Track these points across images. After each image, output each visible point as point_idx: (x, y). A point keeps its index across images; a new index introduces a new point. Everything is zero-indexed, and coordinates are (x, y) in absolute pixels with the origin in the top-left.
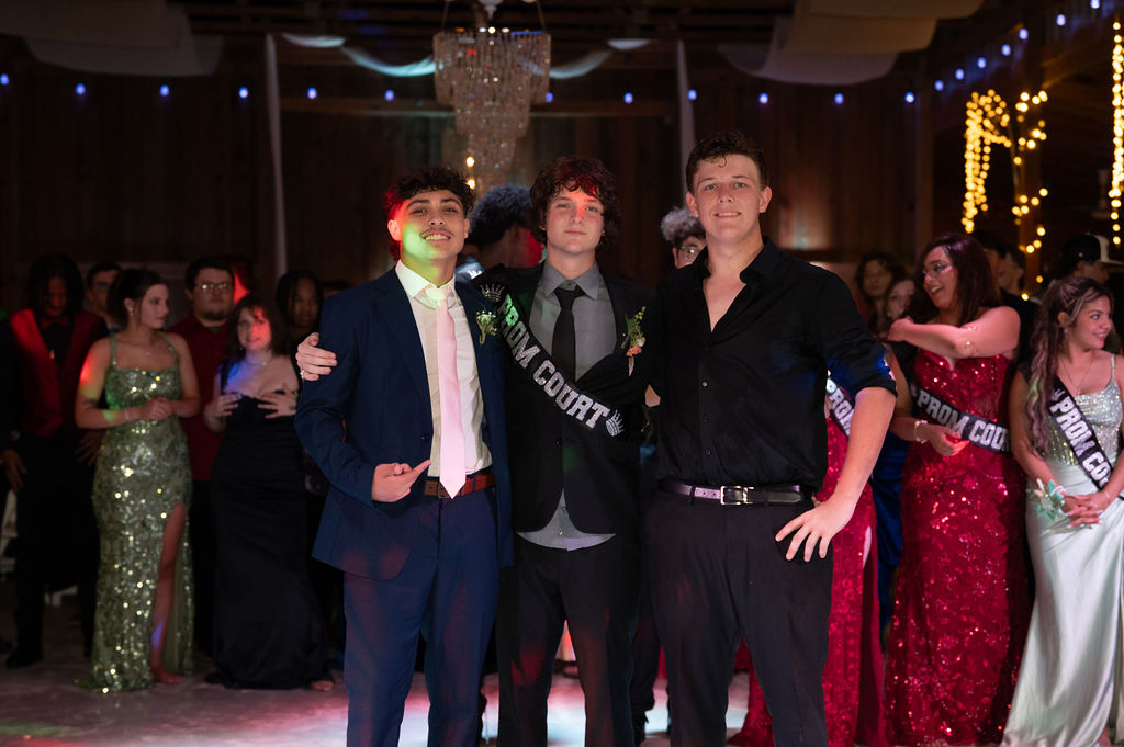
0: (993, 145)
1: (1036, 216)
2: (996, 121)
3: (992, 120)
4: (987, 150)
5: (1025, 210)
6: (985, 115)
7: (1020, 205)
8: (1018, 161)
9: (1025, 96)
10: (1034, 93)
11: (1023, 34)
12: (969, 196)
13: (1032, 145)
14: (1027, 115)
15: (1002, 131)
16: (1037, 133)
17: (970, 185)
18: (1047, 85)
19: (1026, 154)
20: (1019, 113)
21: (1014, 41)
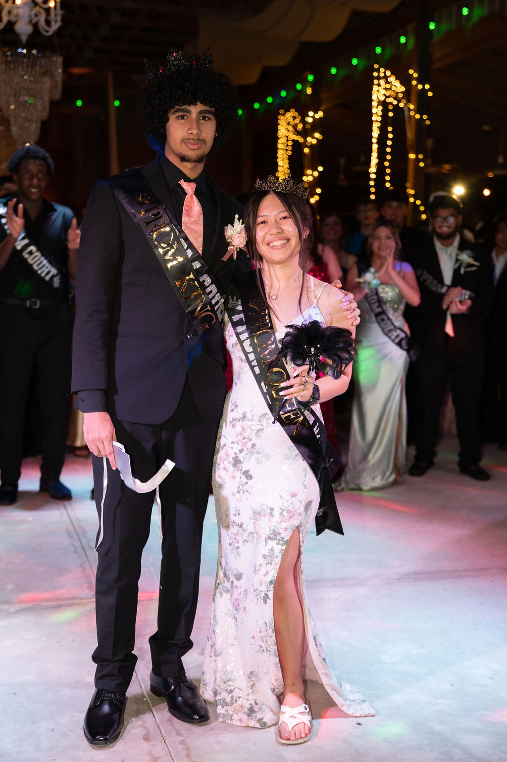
0: (293, 141)
1: (317, 182)
2: (295, 127)
3: (293, 127)
4: (290, 143)
5: (310, 179)
6: (289, 124)
7: (307, 176)
8: (306, 150)
9: (311, 113)
10: (316, 112)
11: (311, 78)
12: (279, 169)
13: (314, 141)
14: (312, 124)
15: (298, 133)
16: (317, 135)
17: (280, 163)
18: (323, 107)
19: (312, 147)
20: (308, 123)
21: (305, 82)
